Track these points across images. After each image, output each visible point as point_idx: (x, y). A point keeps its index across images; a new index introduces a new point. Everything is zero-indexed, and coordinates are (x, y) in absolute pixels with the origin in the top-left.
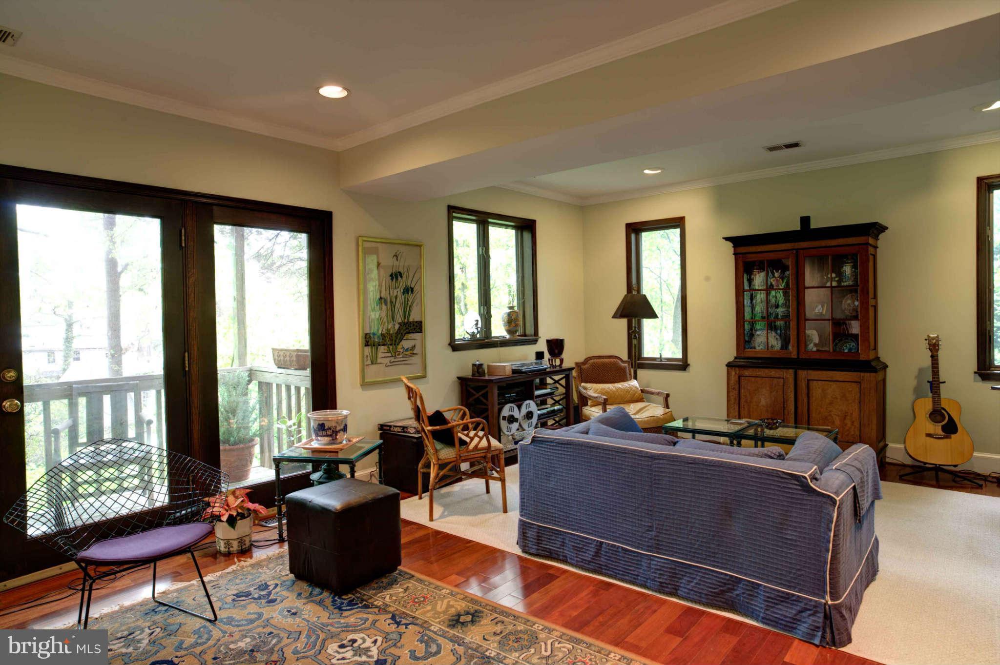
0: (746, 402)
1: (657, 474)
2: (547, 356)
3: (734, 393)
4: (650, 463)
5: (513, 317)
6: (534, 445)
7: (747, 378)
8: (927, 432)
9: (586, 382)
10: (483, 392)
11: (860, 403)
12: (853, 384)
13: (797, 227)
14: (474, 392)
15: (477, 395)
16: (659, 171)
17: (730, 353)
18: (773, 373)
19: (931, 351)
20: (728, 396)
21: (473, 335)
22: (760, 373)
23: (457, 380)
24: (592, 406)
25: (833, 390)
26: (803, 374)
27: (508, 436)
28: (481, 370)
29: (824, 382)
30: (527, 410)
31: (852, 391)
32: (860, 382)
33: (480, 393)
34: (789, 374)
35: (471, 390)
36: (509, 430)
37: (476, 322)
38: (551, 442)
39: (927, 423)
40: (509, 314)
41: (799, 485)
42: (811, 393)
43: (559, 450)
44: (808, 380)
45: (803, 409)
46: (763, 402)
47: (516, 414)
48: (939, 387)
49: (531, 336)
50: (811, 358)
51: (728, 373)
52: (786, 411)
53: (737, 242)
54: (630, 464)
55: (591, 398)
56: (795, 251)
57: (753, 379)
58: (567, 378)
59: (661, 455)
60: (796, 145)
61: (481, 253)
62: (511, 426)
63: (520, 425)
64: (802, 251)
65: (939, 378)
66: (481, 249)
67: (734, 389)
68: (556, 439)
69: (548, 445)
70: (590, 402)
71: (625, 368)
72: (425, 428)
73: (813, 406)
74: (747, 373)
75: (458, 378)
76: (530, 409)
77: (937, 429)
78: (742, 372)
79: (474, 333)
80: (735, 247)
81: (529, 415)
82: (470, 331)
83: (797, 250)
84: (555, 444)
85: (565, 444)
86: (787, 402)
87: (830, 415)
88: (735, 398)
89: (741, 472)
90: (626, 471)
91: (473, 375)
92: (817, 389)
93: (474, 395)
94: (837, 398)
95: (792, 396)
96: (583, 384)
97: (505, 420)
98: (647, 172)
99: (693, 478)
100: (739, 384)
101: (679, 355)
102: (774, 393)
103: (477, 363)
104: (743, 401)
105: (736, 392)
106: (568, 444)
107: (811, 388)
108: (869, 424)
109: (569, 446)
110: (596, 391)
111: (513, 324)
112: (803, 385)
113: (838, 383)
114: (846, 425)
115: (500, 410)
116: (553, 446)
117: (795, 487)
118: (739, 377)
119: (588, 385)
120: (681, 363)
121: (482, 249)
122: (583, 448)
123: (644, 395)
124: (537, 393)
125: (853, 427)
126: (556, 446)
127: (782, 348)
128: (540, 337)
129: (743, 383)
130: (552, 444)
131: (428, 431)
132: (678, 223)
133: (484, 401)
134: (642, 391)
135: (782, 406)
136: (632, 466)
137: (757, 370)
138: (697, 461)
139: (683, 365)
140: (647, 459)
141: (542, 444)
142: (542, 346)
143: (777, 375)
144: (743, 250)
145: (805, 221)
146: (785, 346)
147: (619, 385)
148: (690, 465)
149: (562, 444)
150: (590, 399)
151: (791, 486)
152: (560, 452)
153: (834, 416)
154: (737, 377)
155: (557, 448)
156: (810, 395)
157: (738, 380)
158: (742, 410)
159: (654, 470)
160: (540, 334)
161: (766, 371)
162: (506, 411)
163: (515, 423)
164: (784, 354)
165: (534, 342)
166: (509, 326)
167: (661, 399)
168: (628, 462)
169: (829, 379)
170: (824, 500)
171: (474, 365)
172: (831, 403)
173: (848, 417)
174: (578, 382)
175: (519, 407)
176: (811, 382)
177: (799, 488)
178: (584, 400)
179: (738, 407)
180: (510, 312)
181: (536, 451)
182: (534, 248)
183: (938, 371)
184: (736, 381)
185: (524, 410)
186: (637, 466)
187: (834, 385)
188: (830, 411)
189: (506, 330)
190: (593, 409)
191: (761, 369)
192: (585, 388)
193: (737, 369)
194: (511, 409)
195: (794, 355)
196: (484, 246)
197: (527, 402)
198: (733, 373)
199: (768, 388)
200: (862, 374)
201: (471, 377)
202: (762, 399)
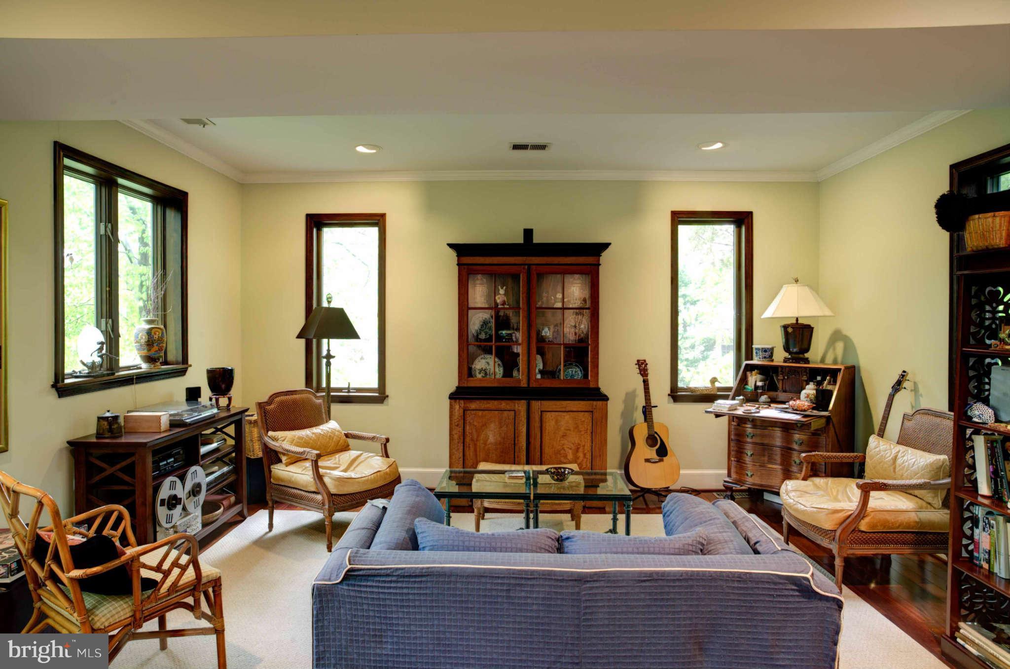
0: (472, 440)
1: (588, 604)
2: (206, 393)
3: (458, 431)
4: (577, 590)
5: (156, 337)
6: (348, 585)
7: (472, 412)
8: (646, 458)
9: (274, 430)
10: (124, 464)
11: (592, 433)
12: (586, 413)
13: (520, 240)
14: (103, 465)
15: (110, 470)
16: (374, 151)
17: (452, 383)
18: (504, 404)
19: (642, 375)
20: (451, 434)
21: (92, 366)
22: (488, 405)
23: (68, 445)
24: (287, 465)
25: (566, 420)
26: (536, 405)
27: (167, 529)
28: (115, 426)
29: (557, 413)
30: (193, 482)
31: (584, 421)
32: (592, 412)
33: (118, 466)
34: (521, 406)
35: (98, 462)
36: (169, 519)
37: (99, 346)
38: (388, 575)
39: (645, 449)
40: (149, 332)
41: (797, 590)
42: (544, 425)
43: (402, 588)
44: (541, 412)
45: (536, 443)
46: (491, 439)
47: (180, 492)
48: (651, 411)
49: (177, 363)
50: (542, 386)
51: (451, 405)
52: (517, 448)
53: (461, 249)
54: (541, 596)
55: (287, 452)
56: (526, 267)
57: (480, 413)
58: (239, 425)
59: (596, 574)
60: (543, 147)
61: (102, 232)
62: (172, 512)
63: (184, 509)
64: (534, 267)
65: (650, 403)
66: (102, 226)
67: (457, 425)
68: (397, 569)
69: (379, 581)
70: (284, 459)
71: (320, 405)
72: (63, 577)
73: (546, 439)
74: (473, 405)
75: (68, 442)
76: (197, 481)
77: (652, 453)
78: (468, 405)
79: (93, 363)
80: (459, 256)
81: (195, 491)
82: (88, 360)
83: (529, 265)
84: (394, 579)
85: (416, 576)
86: (518, 437)
87: (563, 449)
88: (459, 437)
89: (719, 583)
90: (535, 607)
91: (99, 435)
92: (550, 420)
93: (103, 470)
94: (570, 430)
95: (524, 430)
96: (270, 433)
97: (164, 505)
98: (361, 149)
99: (648, 603)
100: (464, 420)
101: (375, 384)
102: (504, 428)
103: (108, 414)
104: (468, 440)
105: (461, 429)
106: (422, 576)
107: (544, 419)
108: (600, 456)
109: (424, 579)
110: (292, 442)
111: (156, 348)
112: (536, 417)
113: (571, 413)
114: (578, 458)
115: (156, 489)
116: (391, 582)
117: (791, 593)
118: (464, 411)
119: (279, 434)
120: (377, 395)
121: (106, 227)
122: (453, 579)
123: (351, 441)
124: (204, 450)
125: (586, 460)
126: (397, 582)
127: (504, 376)
128: (191, 366)
129: (468, 419)
130: (389, 579)
131: (72, 579)
132: (377, 220)
133: (126, 478)
134: (347, 436)
135: (513, 442)
136: (543, 599)
137: (485, 402)
138: (655, 577)
139: (380, 396)
140: (571, 583)
141: (368, 581)
142: (197, 377)
143: (508, 407)
144: (467, 260)
145: (528, 233)
146: (508, 373)
147: (317, 430)
148: (644, 584)
149: (410, 576)
150: (284, 454)
151: (786, 593)
152: (405, 591)
153: (567, 450)
154: (462, 411)
155: (399, 585)
156: (544, 429)
157: (462, 414)
158: (467, 450)
159: (584, 598)
160: (191, 361)
161: (496, 402)
162: (164, 493)
163: (178, 506)
164: (508, 383)
165: (182, 372)
166: (149, 350)
167: (378, 446)
168: (539, 592)
169: (564, 410)
170: (828, 605)
171: (100, 419)
172: (564, 436)
173: (581, 450)
174: (263, 431)
175: (182, 478)
176: (544, 414)
177: (797, 593)
178: (273, 456)
179: (462, 448)
180: (151, 329)
181: (352, 594)
182: (184, 233)
183: (649, 396)
184: (461, 416)
185: (189, 485)
186: (554, 596)
187: (567, 417)
188: (563, 445)
189: (141, 356)
190: (292, 468)
191: (489, 401)
192: (275, 439)
193: (462, 402)
194: (173, 486)
195: (524, 384)
196: (110, 222)
197: (193, 469)
198: (457, 407)
199: (497, 423)
200: (595, 403)
201: (94, 440)
202: (491, 436)
